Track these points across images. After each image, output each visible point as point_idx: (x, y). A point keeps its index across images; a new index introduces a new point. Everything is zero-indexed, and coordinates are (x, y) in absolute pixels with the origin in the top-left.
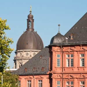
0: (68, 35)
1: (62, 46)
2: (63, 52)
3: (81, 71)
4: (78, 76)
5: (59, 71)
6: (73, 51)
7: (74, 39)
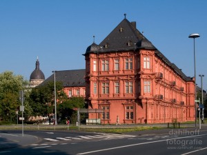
0: (103, 44)
1: (97, 53)
2: (99, 59)
3: (116, 73)
4: (113, 78)
5: (96, 74)
6: (109, 57)
7: (108, 48)
